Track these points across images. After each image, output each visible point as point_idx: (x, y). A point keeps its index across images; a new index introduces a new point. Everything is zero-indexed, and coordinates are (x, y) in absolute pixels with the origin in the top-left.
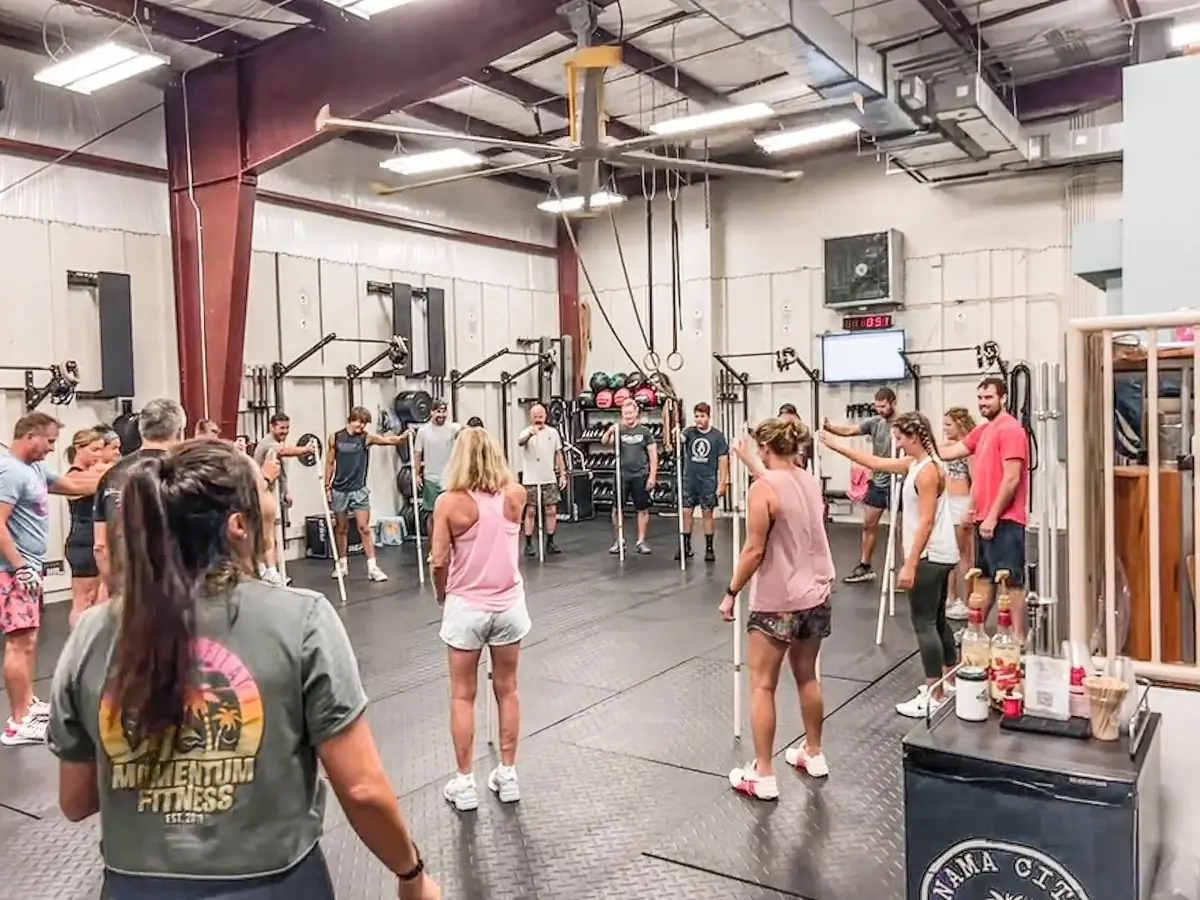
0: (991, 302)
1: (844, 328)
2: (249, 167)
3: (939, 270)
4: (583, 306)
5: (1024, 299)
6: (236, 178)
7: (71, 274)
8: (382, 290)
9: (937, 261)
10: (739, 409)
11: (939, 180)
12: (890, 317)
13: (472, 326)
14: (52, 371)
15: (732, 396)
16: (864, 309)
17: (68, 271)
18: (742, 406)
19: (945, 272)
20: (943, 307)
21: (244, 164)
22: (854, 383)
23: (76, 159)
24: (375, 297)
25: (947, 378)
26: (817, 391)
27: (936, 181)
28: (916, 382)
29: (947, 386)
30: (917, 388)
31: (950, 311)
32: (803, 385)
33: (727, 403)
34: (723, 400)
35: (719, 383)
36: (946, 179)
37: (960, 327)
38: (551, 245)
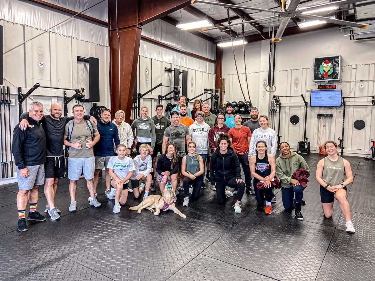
0: (374, 81)
1: (318, 89)
2: (140, 22)
3: (355, 70)
4: (223, 79)
6: (136, 26)
7: (78, 57)
8: (169, 71)
9: (354, 67)
10: (277, 114)
11: (358, 39)
12: (336, 85)
13: (192, 84)
14: (76, 91)
15: (275, 110)
16: (327, 82)
17: (77, 56)
18: (278, 114)
19: (357, 71)
20: (356, 82)
21: (139, 21)
22: (320, 107)
23: (81, 16)
24: (167, 73)
25: (355, 107)
26: (306, 109)
27: (356, 39)
28: (344, 108)
29: (355, 109)
30: (344, 109)
31: (358, 84)
32: (301, 107)
33: (273, 112)
34: (271, 111)
35: (271, 105)
36: (360, 39)
37: (362, 90)
38: (213, 59)
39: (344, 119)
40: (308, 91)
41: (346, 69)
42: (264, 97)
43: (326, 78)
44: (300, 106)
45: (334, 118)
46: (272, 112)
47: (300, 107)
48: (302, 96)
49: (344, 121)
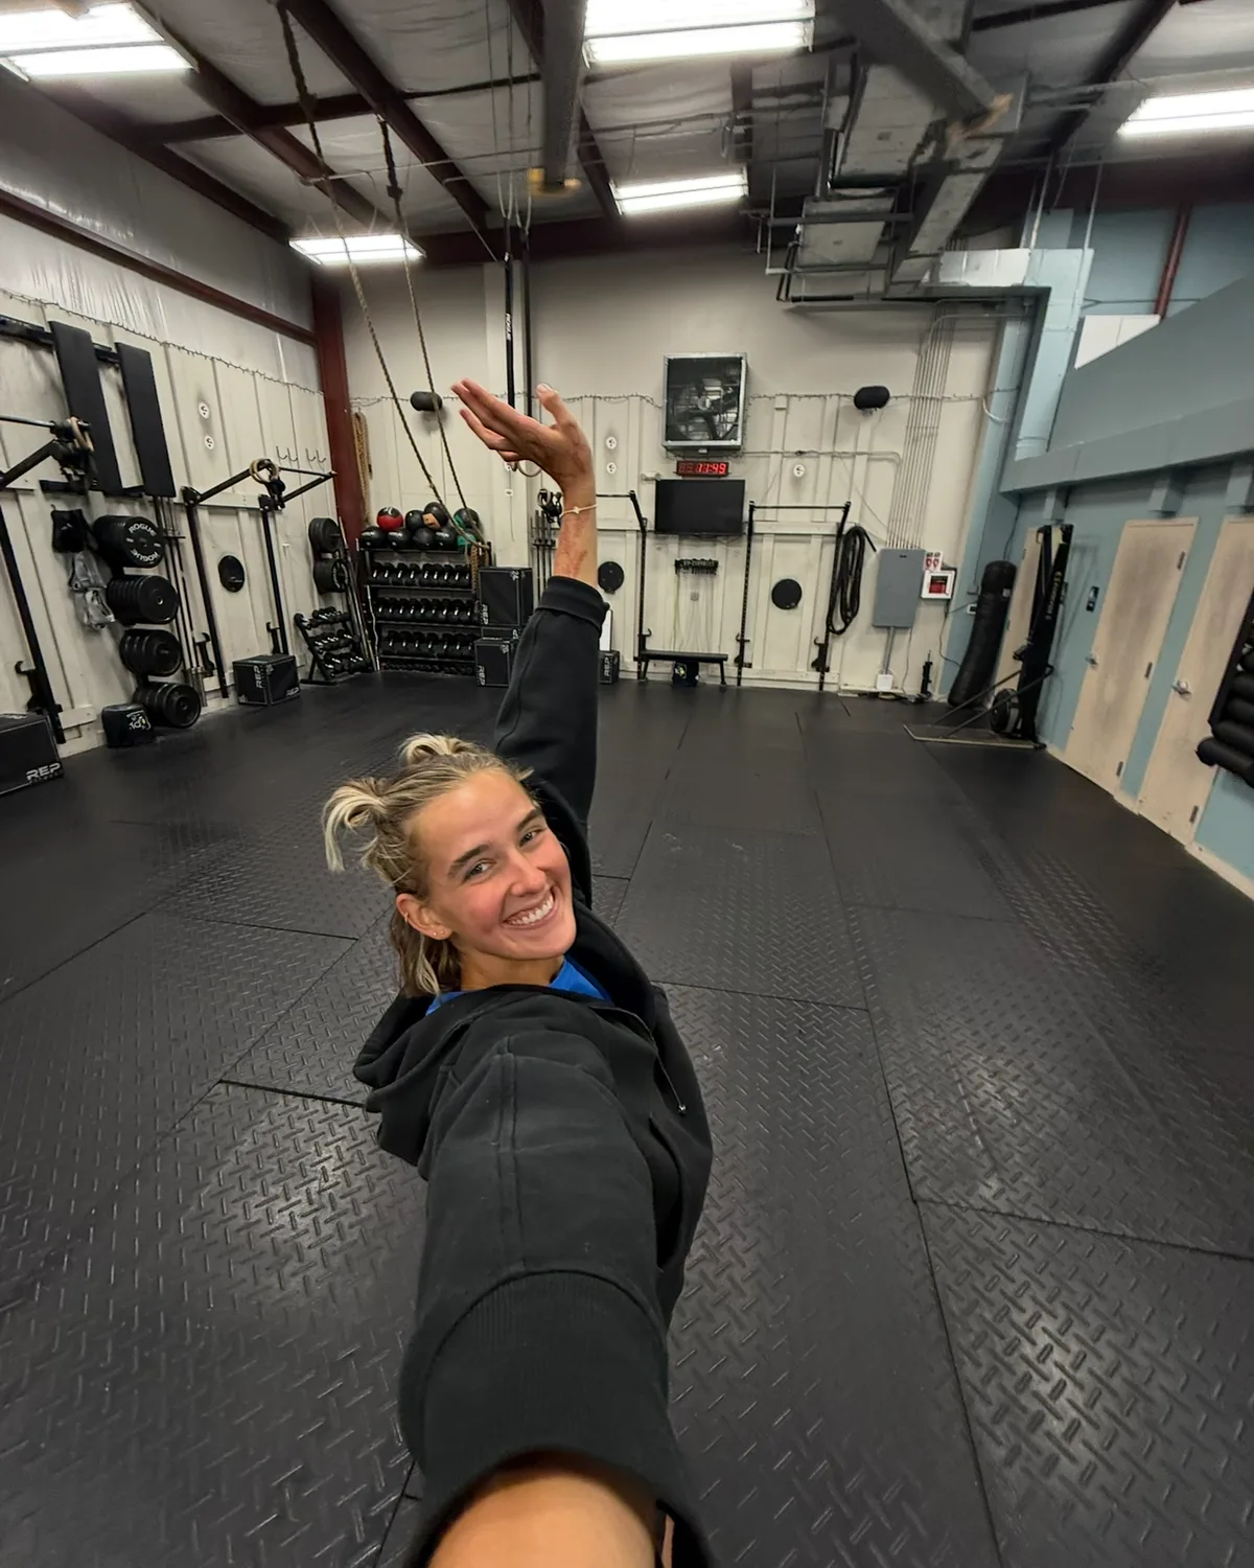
0: (833, 457)
1: (678, 472)
3: (784, 412)
4: (357, 416)
5: (866, 457)
9: (781, 402)
11: (801, 299)
12: (727, 464)
13: (206, 424)
15: (549, 543)
16: (705, 451)
19: (789, 416)
20: (783, 458)
25: (778, 538)
26: (644, 543)
27: (795, 300)
28: (749, 540)
29: (778, 545)
30: (749, 546)
31: (789, 463)
32: (628, 534)
33: (544, 550)
34: (538, 546)
35: (534, 526)
36: (807, 299)
37: (797, 482)
38: (306, 326)
39: (747, 575)
40: (647, 479)
41: (759, 411)
42: (509, 493)
43: (699, 438)
44: (625, 531)
45: (720, 571)
46: (541, 548)
47: (622, 533)
48: (633, 496)
49: (746, 581)
